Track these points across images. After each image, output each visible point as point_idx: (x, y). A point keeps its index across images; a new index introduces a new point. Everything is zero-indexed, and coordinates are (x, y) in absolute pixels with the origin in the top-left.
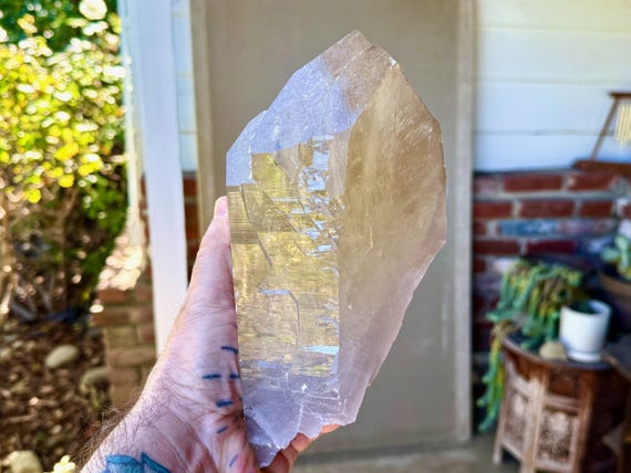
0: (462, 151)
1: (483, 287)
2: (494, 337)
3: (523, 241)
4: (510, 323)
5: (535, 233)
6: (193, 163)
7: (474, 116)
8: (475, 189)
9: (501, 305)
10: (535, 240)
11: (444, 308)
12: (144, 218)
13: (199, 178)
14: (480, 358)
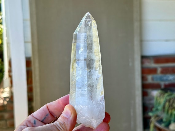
0: (137, 48)
1: (147, 102)
2: (151, 122)
3: (163, 84)
4: (157, 116)
5: (167, 80)
6: (30, 54)
7: (141, 34)
8: (142, 63)
9: (154, 109)
10: (167, 83)
11: (132, 111)
12: (10, 76)
13: (32, 59)
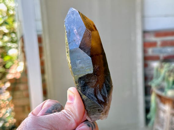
8: (144, 37)
10: (165, 55)
12: (24, 51)
14: (148, 98)
